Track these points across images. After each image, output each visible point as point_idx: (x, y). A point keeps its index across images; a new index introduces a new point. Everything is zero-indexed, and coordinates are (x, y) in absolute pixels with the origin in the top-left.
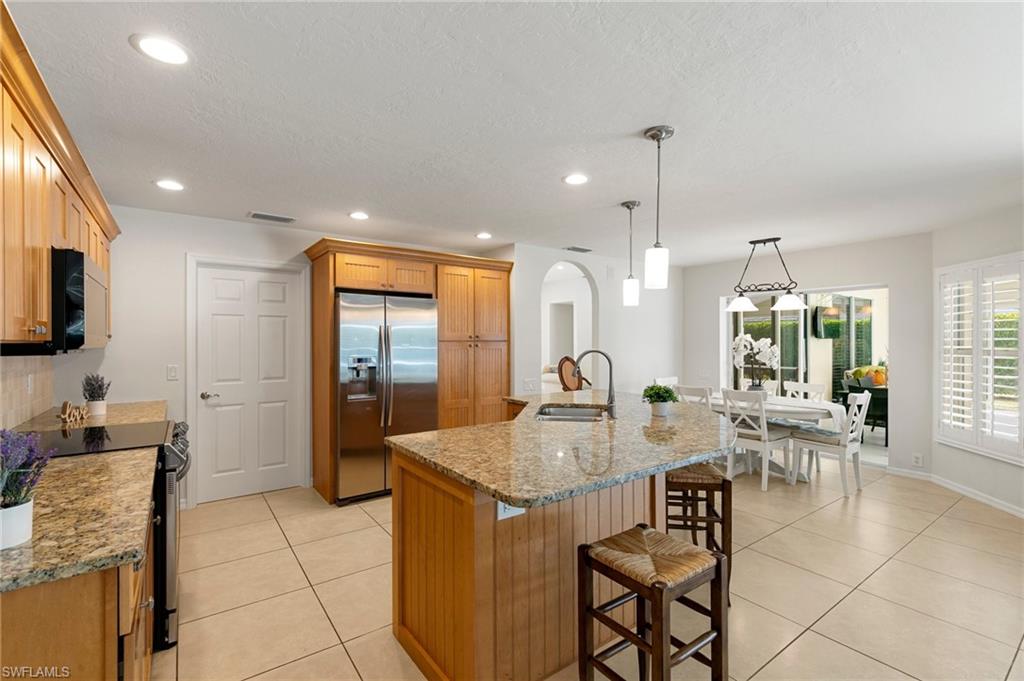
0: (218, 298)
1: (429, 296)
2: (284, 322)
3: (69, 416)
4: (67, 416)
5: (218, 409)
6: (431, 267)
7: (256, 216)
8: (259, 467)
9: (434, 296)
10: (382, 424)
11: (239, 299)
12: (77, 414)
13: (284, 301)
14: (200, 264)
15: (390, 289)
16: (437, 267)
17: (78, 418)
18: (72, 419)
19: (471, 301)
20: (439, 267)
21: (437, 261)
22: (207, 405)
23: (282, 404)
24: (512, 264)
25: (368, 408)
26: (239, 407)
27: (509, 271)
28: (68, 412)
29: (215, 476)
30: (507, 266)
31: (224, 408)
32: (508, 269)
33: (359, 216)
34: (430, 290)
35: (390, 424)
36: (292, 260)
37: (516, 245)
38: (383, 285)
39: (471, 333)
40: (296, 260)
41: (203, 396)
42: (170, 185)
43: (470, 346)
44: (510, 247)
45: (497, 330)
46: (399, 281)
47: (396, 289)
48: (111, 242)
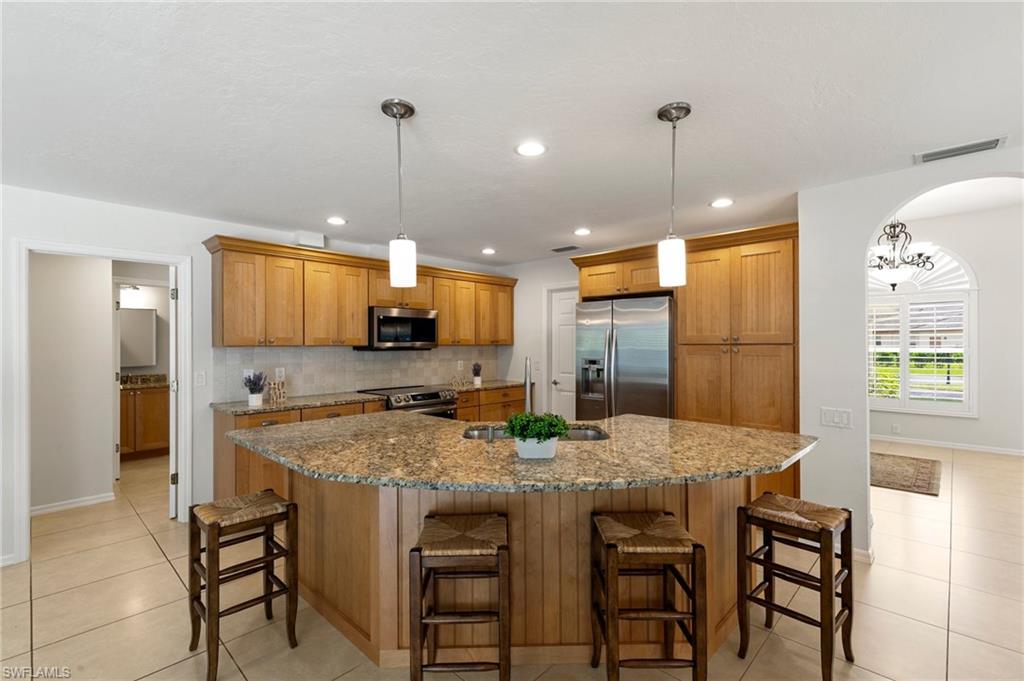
7: (556, 251)
12: (460, 381)
14: (551, 291)
15: (625, 292)
17: (460, 384)
18: (456, 384)
22: (557, 390)
26: (571, 394)
27: (796, 236)
31: (564, 393)
32: (793, 232)
38: (619, 290)
39: (726, 334)
41: (555, 383)
43: (724, 351)
45: (773, 326)
46: (634, 283)
47: (632, 291)
48: (513, 287)
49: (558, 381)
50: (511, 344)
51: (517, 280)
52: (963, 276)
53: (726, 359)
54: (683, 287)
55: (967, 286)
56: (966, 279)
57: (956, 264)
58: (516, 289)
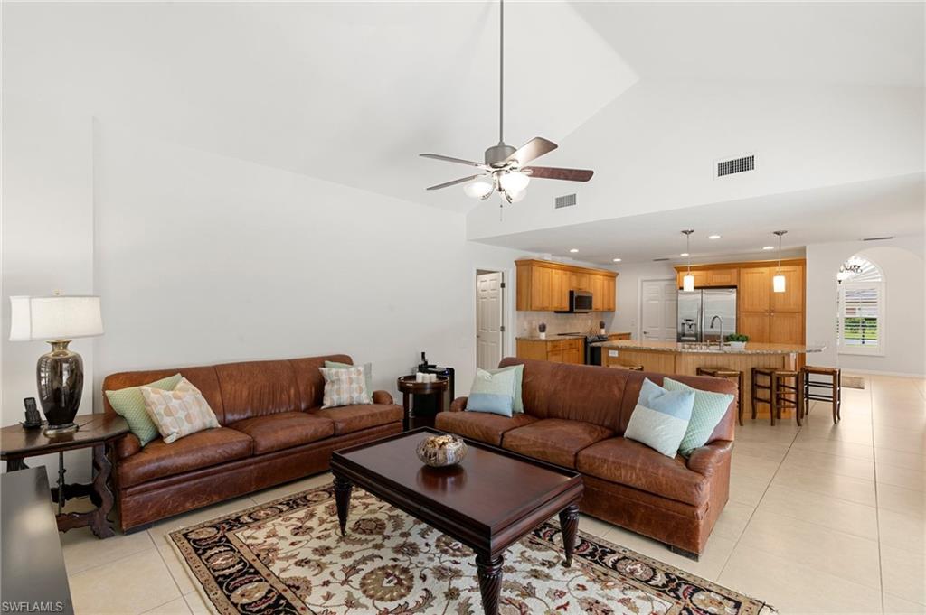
0: (650, 294)
1: (735, 287)
5: (650, 338)
6: (735, 271)
7: (655, 260)
9: (738, 287)
11: (658, 294)
12: (595, 331)
14: (643, 281)
15: (708, 285)
20: (741, 270)
21: (739, 267)
22: (646, 336)
28: (592, 330)
32: (803, 263)
34: (735, 284)
38: (704, 284)
39: (767, 307)
41: (645, 333)
45: (792, 304)
46: (714, 281)
47: (712, 285)
48: (615, 277)
49: (646, 331)
50: (614, 311)
51: (617, 274)
52: (877, 274)
53: (767, 320)
54: (783, 293)
55: (880, 280)
56: (879, 275)
57: (872, 267)
58: (617, 279)
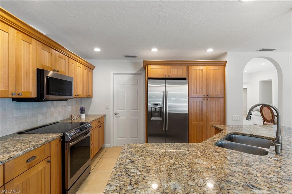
0: (119, 84)
1: (185, 79)
2: (138, 91)
3: (73, 118)
4: (72, 118)
5: (119, 118)
6: (186, 67)
7: (126, 56)
8: (130, 137)
9: (187, 79)
10: (164, 130)
11: (124, 84)
12: (75, 118)
13: (137, 84)
14: (114, 74)
15: (168, 77)
16: (188, 66)
17: (76, 119)
18: (73, 119)
19: (205, 80)
20: (189, 66)
21: (188, 64)
22: (116, 117)
23: (137, 118)
24: (227, 61)
25: (159, 123)
26: (124, 118)
27: (225, 66)
28: (72, 117)
29: (118, 138)
30: (225, 63)
31: (121, 118)
32: (224, 64)
33: (155, 50)
34: (185, 76)
35: (167, 130)
36: (139, 70)
37: (228, 52)
38: (166, 76)
39: (205, 94)
40: (140, 70)
41: (116, 114)
42: (97, 50)
43: (204, 99)
44: (225, 54)
45: (218, 92)
46: (172, 74)
47: (171, 77)
48: (92, 69)
49: (117, 112)
